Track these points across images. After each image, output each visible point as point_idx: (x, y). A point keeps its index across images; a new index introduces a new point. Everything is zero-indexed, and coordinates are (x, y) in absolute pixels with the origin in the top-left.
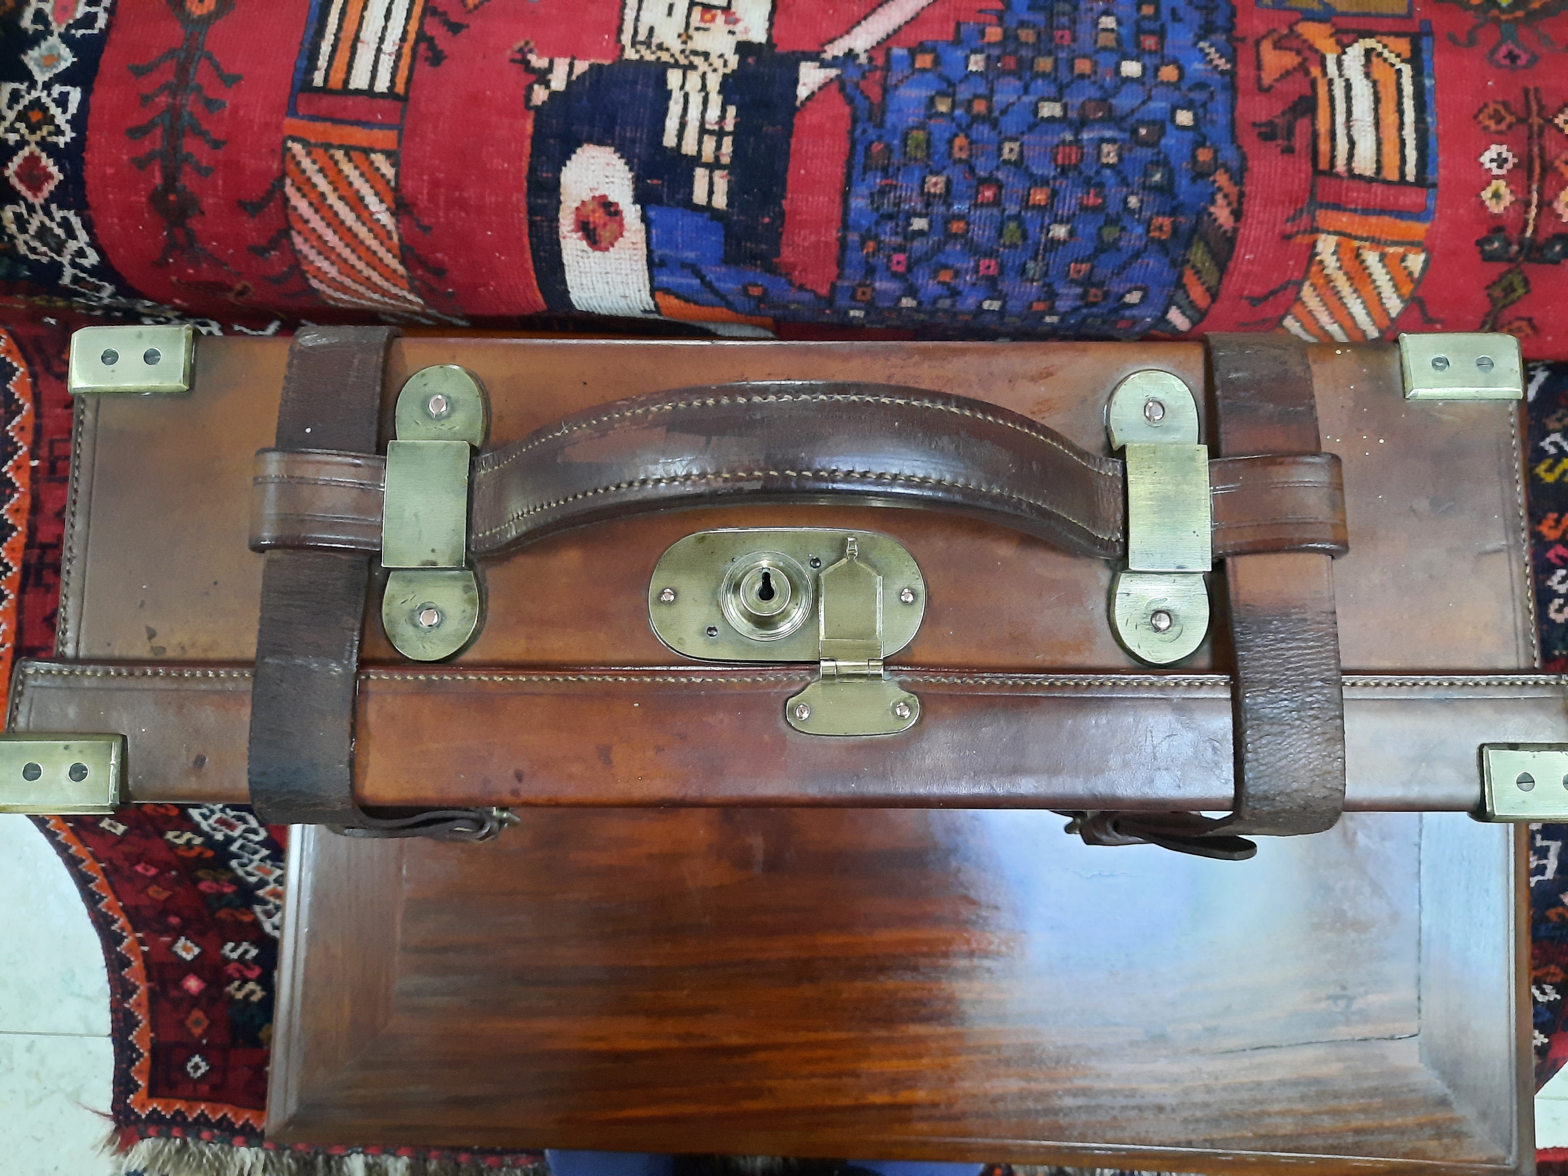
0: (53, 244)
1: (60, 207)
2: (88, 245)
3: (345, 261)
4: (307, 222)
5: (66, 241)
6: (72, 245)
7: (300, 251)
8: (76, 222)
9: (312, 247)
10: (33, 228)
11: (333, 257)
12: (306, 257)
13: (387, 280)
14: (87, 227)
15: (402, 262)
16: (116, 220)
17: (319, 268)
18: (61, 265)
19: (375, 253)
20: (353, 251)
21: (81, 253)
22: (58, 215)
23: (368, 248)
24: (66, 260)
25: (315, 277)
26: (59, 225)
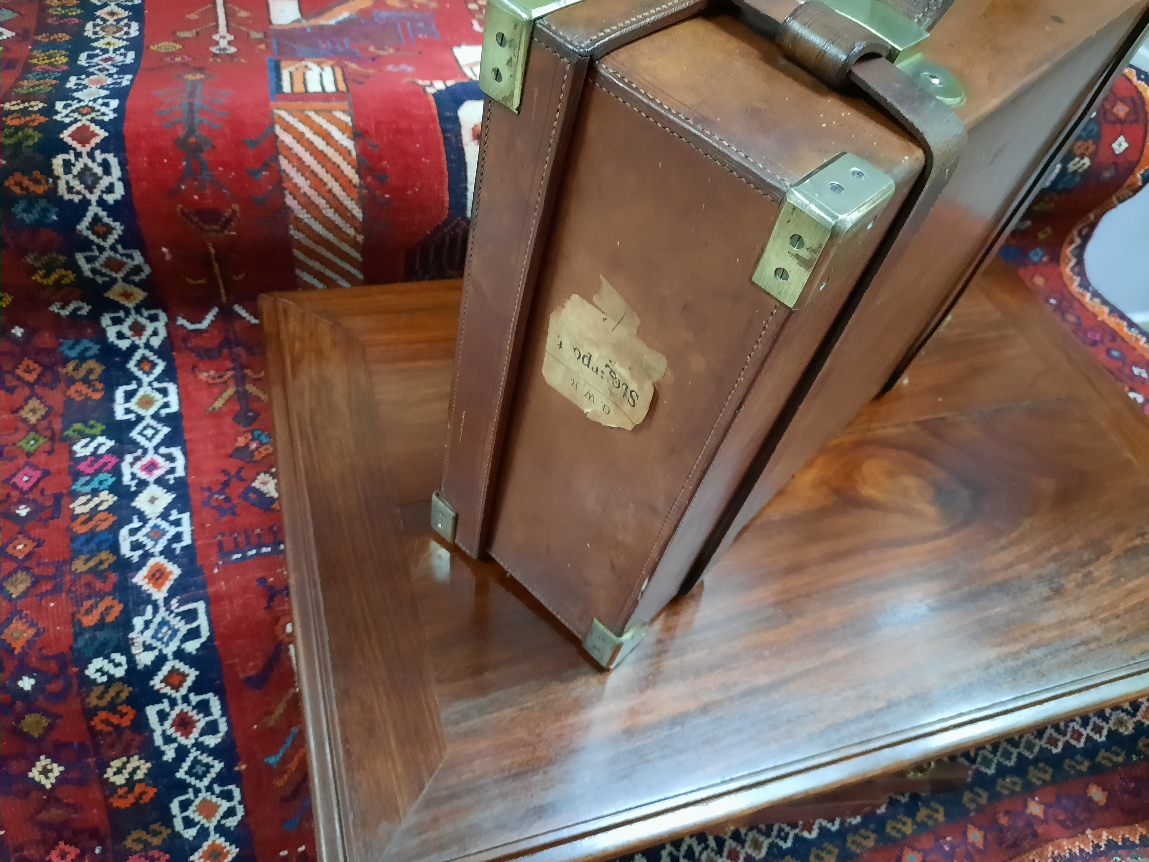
0: (89, 182)
1: (103, 152)
2: (119, 179)
3: (316, 175)
4: (290, 149)
5: (101, 178)
6: (105, 182)
7: (284, 171)
8: (113, 161)
9: (293, 166)
10: (76, 170)
11: (307, 174)
12: (288, 175)
13: (344, 190)
14: (122, 165)
15: (357, 172)
16: (145, 159)
17: (295, 185)
18: (88, 203)
19: (338, 167)
20: (323, 167)
21: (110, 189)
22: (99, 156)
23: (334, 163)
24: (93, 198)
25: (290, 194)
26: (100, 165)
